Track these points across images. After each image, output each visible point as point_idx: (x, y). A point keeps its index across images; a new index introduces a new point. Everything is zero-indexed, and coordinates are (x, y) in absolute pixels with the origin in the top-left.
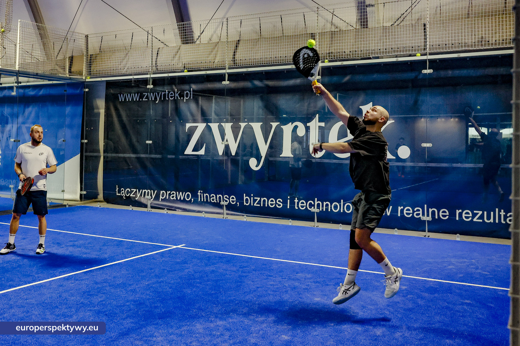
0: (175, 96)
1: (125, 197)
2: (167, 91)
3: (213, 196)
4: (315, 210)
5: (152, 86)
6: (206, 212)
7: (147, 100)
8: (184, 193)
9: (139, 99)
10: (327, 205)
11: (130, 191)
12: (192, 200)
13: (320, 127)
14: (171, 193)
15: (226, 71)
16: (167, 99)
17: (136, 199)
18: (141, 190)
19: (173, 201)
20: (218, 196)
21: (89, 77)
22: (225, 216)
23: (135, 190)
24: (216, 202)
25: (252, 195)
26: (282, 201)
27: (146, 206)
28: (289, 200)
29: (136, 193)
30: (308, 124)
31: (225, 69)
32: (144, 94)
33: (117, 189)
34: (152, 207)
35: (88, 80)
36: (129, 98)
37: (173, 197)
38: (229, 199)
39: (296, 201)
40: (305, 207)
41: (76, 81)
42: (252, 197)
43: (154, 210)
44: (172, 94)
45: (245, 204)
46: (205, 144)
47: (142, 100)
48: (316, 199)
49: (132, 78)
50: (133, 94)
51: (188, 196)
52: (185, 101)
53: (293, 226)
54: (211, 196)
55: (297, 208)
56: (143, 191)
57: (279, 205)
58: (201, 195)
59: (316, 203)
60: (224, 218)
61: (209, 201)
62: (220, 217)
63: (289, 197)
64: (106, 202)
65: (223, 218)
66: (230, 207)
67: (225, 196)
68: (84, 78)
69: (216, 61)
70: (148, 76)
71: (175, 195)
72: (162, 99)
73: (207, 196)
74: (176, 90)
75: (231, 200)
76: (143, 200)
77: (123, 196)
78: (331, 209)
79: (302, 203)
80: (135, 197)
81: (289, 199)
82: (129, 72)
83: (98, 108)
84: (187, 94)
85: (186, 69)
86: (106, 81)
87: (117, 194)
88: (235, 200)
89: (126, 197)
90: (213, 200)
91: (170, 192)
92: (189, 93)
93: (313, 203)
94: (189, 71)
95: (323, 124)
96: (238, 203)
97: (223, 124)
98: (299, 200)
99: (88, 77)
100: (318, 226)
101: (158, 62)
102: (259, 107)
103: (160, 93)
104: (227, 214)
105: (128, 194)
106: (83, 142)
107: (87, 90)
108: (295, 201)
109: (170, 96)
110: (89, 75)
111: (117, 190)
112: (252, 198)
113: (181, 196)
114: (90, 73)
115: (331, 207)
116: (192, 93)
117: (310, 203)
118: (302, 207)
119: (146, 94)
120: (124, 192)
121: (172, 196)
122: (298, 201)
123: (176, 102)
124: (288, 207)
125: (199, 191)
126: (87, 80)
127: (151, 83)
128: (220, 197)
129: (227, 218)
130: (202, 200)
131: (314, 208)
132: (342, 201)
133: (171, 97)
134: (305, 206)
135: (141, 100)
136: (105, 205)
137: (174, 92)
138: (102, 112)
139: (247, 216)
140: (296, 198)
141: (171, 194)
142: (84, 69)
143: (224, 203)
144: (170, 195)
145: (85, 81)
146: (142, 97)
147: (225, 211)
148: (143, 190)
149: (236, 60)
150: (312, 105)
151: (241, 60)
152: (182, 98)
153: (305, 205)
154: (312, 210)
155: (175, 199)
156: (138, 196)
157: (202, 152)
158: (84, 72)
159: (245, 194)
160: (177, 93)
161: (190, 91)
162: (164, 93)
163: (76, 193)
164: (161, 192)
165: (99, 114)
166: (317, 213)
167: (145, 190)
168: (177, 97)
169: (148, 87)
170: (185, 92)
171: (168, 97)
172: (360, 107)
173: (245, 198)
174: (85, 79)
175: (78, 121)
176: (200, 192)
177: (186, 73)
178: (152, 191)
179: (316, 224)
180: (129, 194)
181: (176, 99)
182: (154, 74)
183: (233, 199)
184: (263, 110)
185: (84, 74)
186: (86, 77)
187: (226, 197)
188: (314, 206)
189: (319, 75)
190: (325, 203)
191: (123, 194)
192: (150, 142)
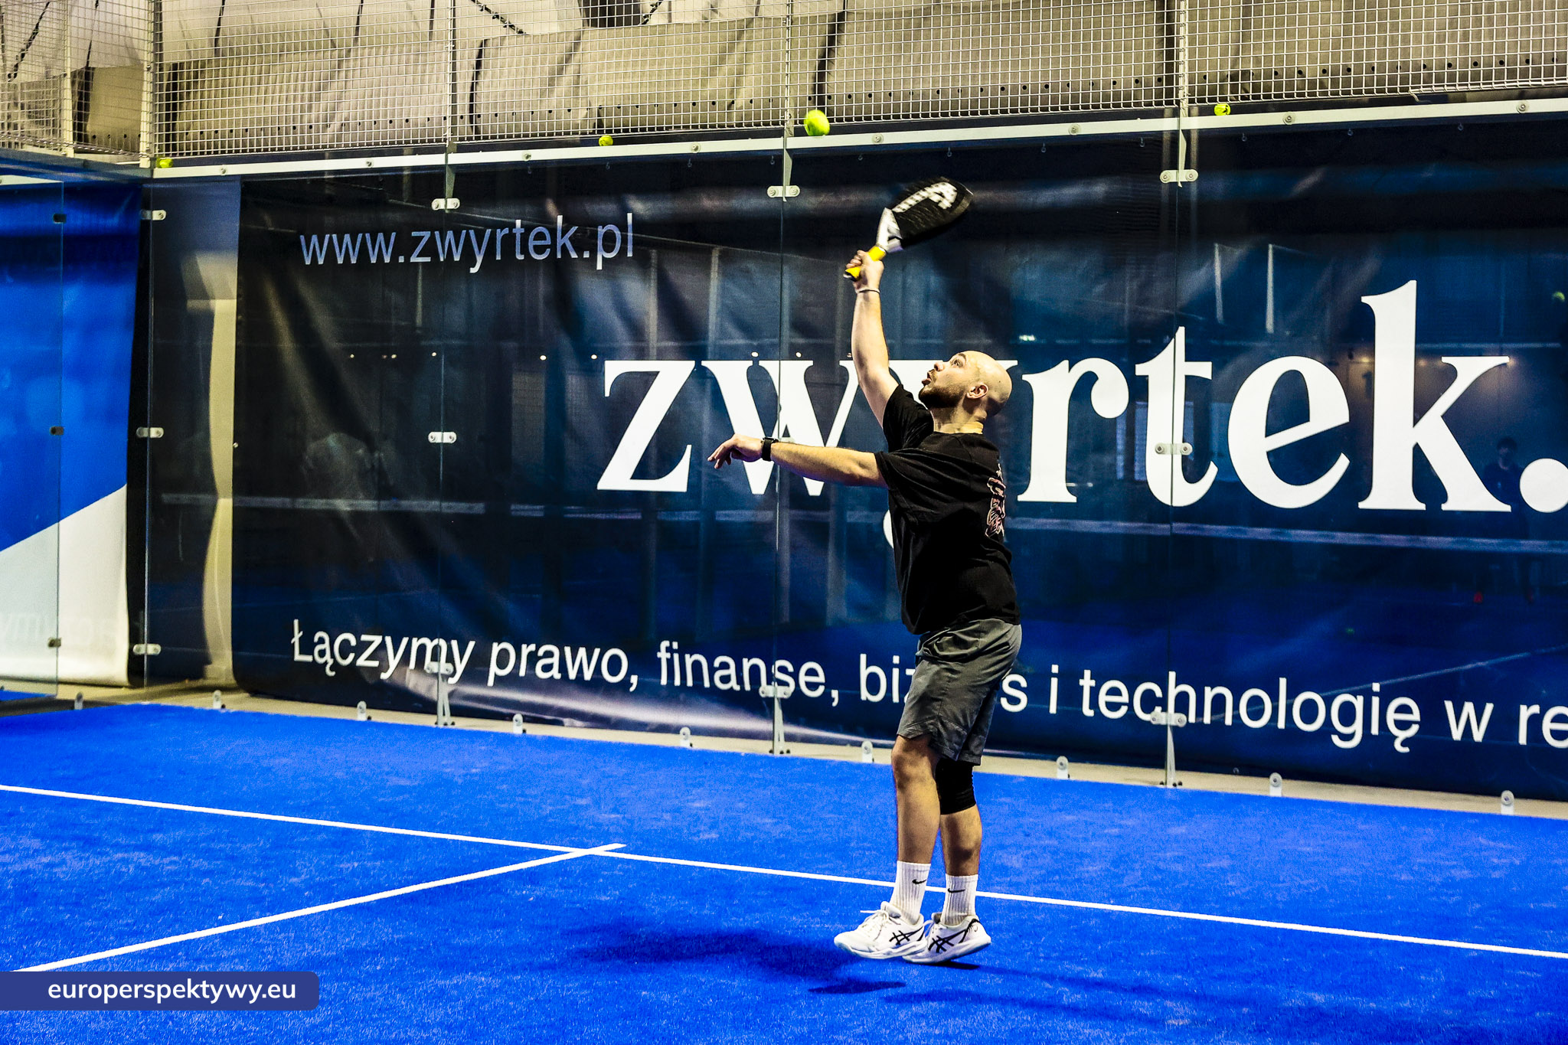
0: (553, 246)
1: (331, 669)
2: (518, 222)
3: (724, 666)
4: (1168, 718)
5: (453, 203)
6: (696, 731)
7: (428, 259)
8: (597, 651)
9: (394, 257)
10: (1219, 702)
11: (353, 642)
12: (634, 679)
13: (1189, 379)
14: (541, 653)
15: (785, 143)
16: (520, 257)
17: (384, 676)
18: (405, 640)
19: (550, 686)
20: (747, 664)
21: (169, 159)
22: (781, 746)
23: (377, 640)
24: (737, 688)
25: (896, 660)
26: (1024, 683)
27: (428, 707)
28: (1054, 682)
29: (382, 653)
30: (1141, 369)
31: (779, 133)
32: (414, 234)
33: (298, 635)
34: (457, 711)
35: (165, 171)
36: (346, 251)
37: (547, 668)
38: (795, 676)
39: (1087, 682)
40: (1124, 710)
41: (109, 175)
42: (896, 666)
43: (463, 723)
44: (540, 236)
45: (863, 698)
46: (689, 447)
47: (407, 259)
48: (1172, 675)
49: (366, 166)
50: (368, 236)
51: (614, 665)
52: (599, 267)
53: (1076, 783)
54: (716, 664)
55: (1088, 712)
56: (416, 643)
57: (1014, 701)
58: (670, 662)
59: (1173, 691)
60: (777, 754)
61: (707, 684)
62: (761, 747)
63: (1055, 669)
64: (247, 691)
65: (771, 752)
66: (798, 709)
67: (779, 663)
68: (144, 163)
69: (741, 101)
70: (437, 160)
71: (555, 660)
72: (498, 258)
73: (697, 665)
74: (560, 219)
75: (803, 679)
76: (414, 682)
77: (326, 663)
78: (1236, 717)
79: (1114, 691)
80: (376, 671)
81: (1055, 675)
82: (348, 141)
83: (205, 295)
84: (609, 238)
85: (609, 132)
86: (243, 176)
87: (298, 657)
88: (821, 678)
89: (335, 666)
90: (725, 679)
91: (532, 647)
92: (618, 233)
93: (1159, 693)
94: (617, 142)
95: (1203, 369)
96: (835, 694)
97: (770, 366)
98: (1100, 678)
99: (165, 162)
100: (1180, 784)
101: (481, 101)
102: (927, 298)
103: (489, 231)
104: (789, 738)
105: (344, 657)
106: (145, 435)
107: (158, 215)
108: (1082, 682)
109: (531, 243)
110: (167, 149)
111: (296, 640)
112: (896, 672)
113: (582, 662)
114: (170, 143)
115: (1236, 707)
116: (630, 234)
117: (1148, 696)
118: (1112, 706)
119: (427, 235)
120: (326, 646)
121: (540, 664)
122: (1093, 683)
123: (560, 271)
124: (1053, 709)
125: (665, 644)
126: (159, 174)
127: (449, 188)
128: (755, 670)
129: (788, 752)
130: (677, 682)
131: (1165, 709)
132: (1283, 682)
133: (539, 250)
134: (1124, 704)
135: (401, 260)
136: (241, 703)
137: (553, 232)
138: (225, 310)
139: (875, 746)
140: (1087, 673)
141: (541, 658)
142: (145, 127)
143: (775, 692)
144: (533, 658)
145: (147, 175)
146: (405, 246)
147: (780, 727)
148: (415, 640)
149: (829, 97)
150: (1159, 289)
151: (850, 96)
152: (586, 255)
153: (1125, 698)
154: (1157, 716)
155: (558, 676)
156: (393, 662)
157: (676, 481)
158: (145, 138)
159: (863, 657)
160: (564, 232)
161: (623, 228)
162: (506, 231)
163: (110, 653)
164: (496, 648)
165: (208, 317)
166: (1175, 729)
167: (425, 640)
168: (564, 247)
169: (438, 204)
170: (601, 231)
171: (525, 250)
172: (1365, 299)
173: (864, 672)
174: (152, 170)
175: (117, 346)
176: (669, 649)
177: (605, 150)
178: (454, 643)
179: (1171, 777)
180: (352, 656)
181: (559, 256)
182: (461, 149)
183: (811, 678)
184: (944, 306)
185: (143, 147)
186: (153, 160)
187: (783, 670)
188: (1163, 703)
189: (1187, 166)
190: (1209, 693)
191: (322, 653)
192: (449, 437)
